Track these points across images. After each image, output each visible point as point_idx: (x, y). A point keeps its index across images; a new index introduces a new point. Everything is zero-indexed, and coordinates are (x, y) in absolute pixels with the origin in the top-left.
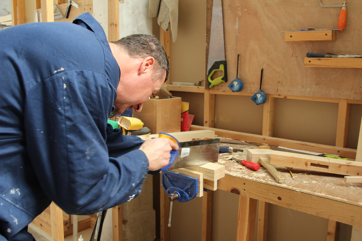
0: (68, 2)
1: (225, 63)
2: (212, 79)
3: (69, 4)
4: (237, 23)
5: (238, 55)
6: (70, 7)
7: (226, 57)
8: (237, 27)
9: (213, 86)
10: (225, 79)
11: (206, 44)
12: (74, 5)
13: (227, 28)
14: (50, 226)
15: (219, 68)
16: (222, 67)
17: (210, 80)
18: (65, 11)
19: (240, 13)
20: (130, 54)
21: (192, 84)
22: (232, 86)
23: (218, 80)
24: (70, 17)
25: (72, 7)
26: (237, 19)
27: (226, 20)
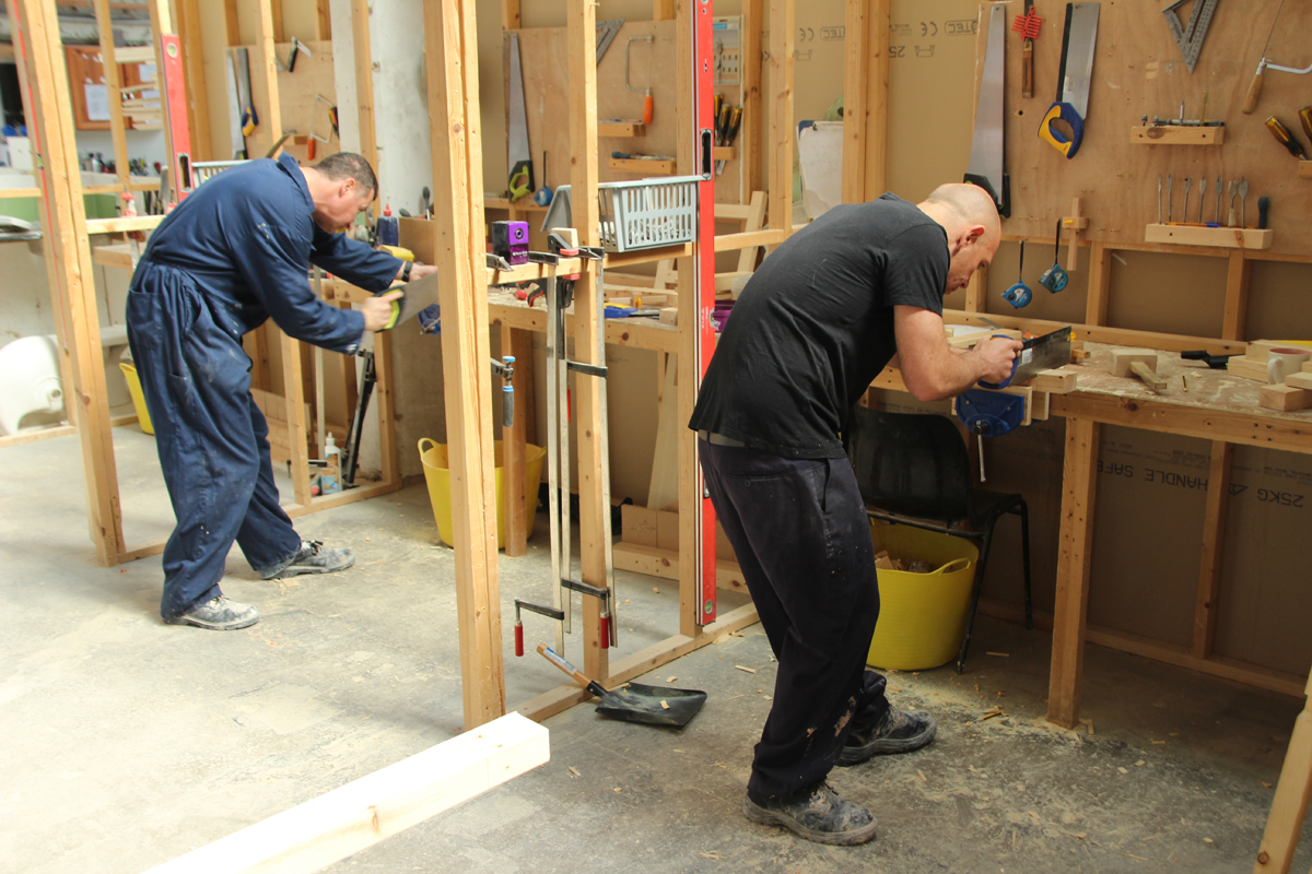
0: (290, 41)
1: (530, 164)
2: (516, 187)
3: (293, 47)
4: (542, 105)
5: (545, 153)
6: (296, 53)
7: (531, 154)
8: (541, 110)
9: (518, 199)
10: (532, 187)
11: (506, 134)
12: (302, 48)
13: (530, 111)
14: (289, 449)
15: (521, 171)
16: (525, 171)
17: (512, 190)
18: (287, 58)
19: (544, 90)
20: (331, 179)
21: (494, 194)
22: (538, 198)
23: (523, 189)
24: (295, 69)
25: (299, 55)
26: (541, 99)
27: (528, 98)
